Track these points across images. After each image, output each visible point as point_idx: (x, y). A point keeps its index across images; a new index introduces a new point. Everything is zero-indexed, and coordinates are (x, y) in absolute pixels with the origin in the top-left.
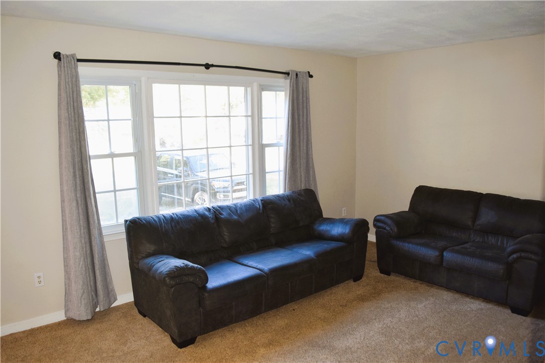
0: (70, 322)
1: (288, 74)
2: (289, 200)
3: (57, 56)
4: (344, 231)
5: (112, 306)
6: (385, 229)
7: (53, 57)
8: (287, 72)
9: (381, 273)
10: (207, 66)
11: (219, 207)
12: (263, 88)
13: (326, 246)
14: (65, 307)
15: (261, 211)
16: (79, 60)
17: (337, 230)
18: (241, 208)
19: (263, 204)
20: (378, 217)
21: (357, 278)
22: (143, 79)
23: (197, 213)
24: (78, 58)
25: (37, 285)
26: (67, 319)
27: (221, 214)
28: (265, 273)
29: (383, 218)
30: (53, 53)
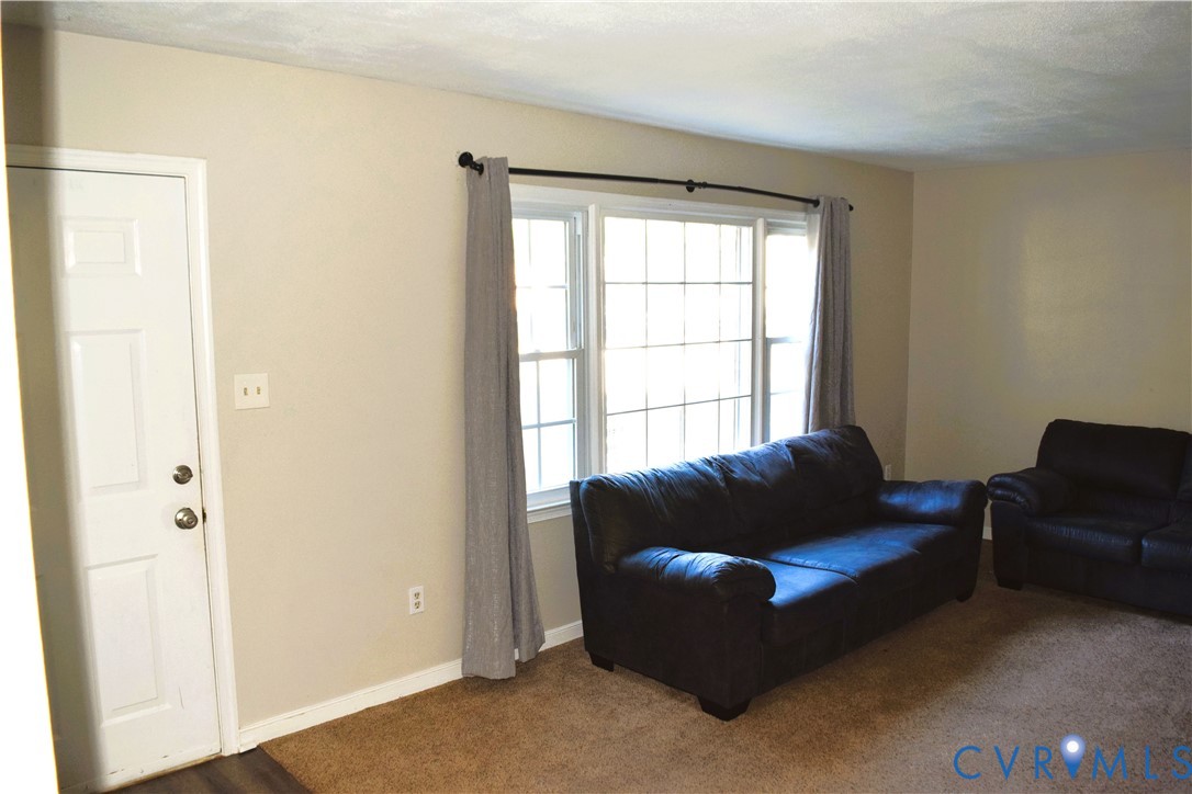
0: (472, 684)
1: (816, 203)
2: (830, 446)
3: (465, 160)
4: (949, 504)
5: (542, 649)
6: (1014, 501)
7: (457, 163)
8: (814, 198)
9: (1000, 585)
10: (691, 186)
11: (724, 458)
12: (770, 228)
13: (920, 531)
14: (463, 654)
15: (793, 467)
16: (513, 171)
17: (931, 504)
18: (759, 461)
19: (792, 453)
20: (997, 479)
21: (964, 596)
22: (592, 209)
23: (696, 469)
24: (511, 165)
25: (412, 610)
26: (466, 678)
27: (732, 471)
28: (854, 578)
29: (1008, 480)
30: (459, 155)
